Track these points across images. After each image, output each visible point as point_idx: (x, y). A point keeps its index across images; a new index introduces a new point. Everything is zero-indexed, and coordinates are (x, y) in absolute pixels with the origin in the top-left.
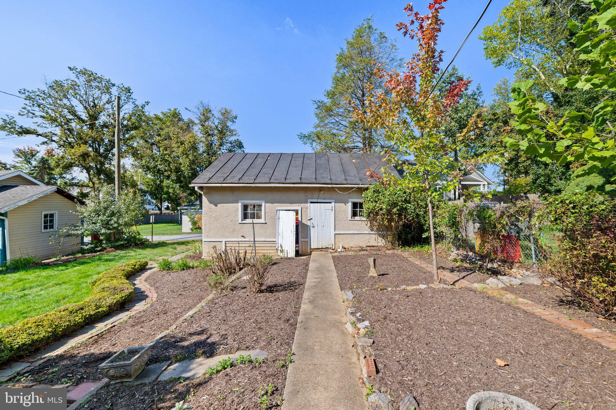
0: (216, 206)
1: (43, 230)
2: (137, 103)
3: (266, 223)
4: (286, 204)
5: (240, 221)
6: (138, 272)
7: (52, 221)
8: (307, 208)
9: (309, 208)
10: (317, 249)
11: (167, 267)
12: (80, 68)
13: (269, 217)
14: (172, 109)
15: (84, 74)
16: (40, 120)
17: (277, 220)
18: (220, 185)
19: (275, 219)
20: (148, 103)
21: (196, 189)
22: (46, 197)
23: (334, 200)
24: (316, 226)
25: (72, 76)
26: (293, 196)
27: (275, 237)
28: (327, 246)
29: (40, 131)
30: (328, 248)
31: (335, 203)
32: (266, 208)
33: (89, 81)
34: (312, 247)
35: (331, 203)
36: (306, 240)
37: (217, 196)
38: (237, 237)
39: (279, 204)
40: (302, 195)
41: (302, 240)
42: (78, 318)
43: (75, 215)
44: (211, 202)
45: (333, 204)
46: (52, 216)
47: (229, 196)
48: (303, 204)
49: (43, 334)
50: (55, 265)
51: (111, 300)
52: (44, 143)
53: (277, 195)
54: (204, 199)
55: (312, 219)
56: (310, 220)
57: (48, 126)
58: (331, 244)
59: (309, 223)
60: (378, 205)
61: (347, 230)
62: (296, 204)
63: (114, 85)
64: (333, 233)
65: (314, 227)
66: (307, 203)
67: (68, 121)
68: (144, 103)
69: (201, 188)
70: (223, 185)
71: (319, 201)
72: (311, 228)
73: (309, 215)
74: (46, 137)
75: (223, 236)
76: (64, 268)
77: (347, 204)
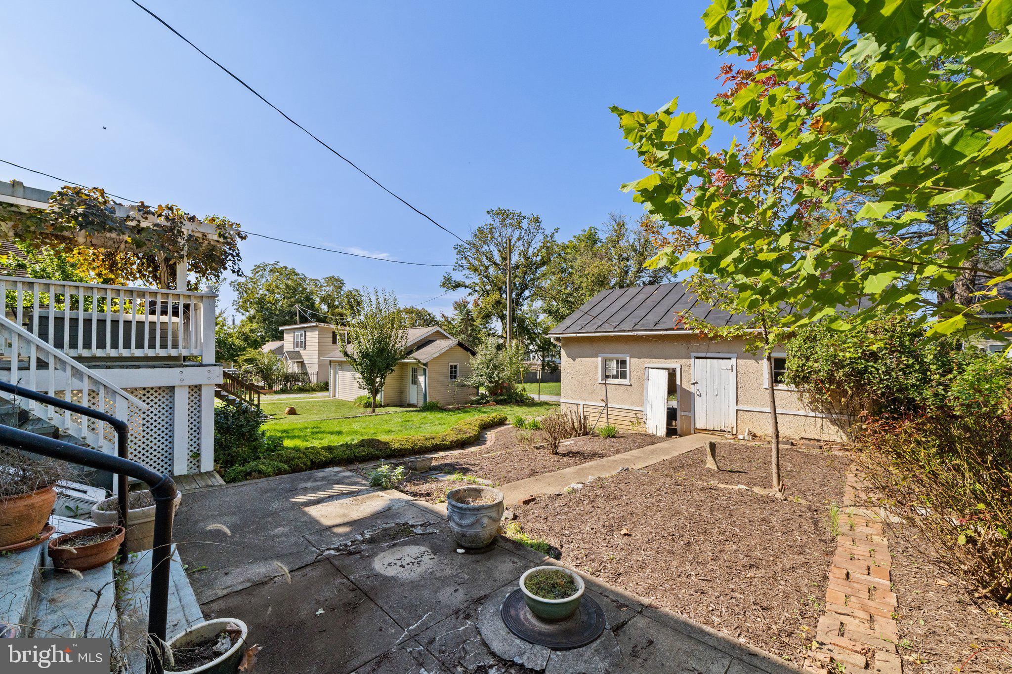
0: (574, 360)
1: (449, 380)
2: (546, 233)
3: (631, 385)
4: (658, 360)
5: (600, 381)
6: (496, 425)
7: (455, 372)
8: (689, 366)
9: (692, 366)
10: (706, 430)
11: (520, 423)
12: (495, 209)
13: (635, 377)
14: (587, 229)
15: (499, 214)
16: (467, 272)
17: (646, 382)
18: (574, 335)
19: (643, 381)
20: (557, 230)
21: (552, 340)
22: (451, 349)
23: (735, 355)
24: (704, 395)
25: (489, 219)
26: (668, 347)
27: (642, 406)
28: (723, 428)
29: (467, 282)
30: (724, 431)
31: (737, 358)
32: (633, 364)
33: (504, 220)
34: (698, 426)
35: (730, 359)
36: (688, 414)
37: (575, 349)
38: (596, 401)
39: (649, 360)
40: (681, 347)
41: (682, 413)
42: (428, 444)
43: (468, 367)
44: (569, 356)
45: (734, 361)
46: (455, 367)
47: (587, 348)
48: (684, 360)
49: (407, 446)
50: (450, 410)
51: (452, 437)
52: (470, 294)
53: (645, 347)
54: (563, 352)
55: (697, 383)
56: (694, 384)
57: (473, 276)
58: (730, 426)
59: (693, 389)
60: (810, 364)
61: (760, 405)
62: (672, 360)
63: (524, 218)
64: (733, 407)
65: (700, 396)
66: (689, 358)
67: (487, 268)
68: (553, 231)
69: (558, 339)
70: (578, 335)
71: (709, 355)
72: (696, 396)
73: (692, 377)
74: (470, 288)
75: (581, 398)
76: (452, 413)
77: (760, 362)
